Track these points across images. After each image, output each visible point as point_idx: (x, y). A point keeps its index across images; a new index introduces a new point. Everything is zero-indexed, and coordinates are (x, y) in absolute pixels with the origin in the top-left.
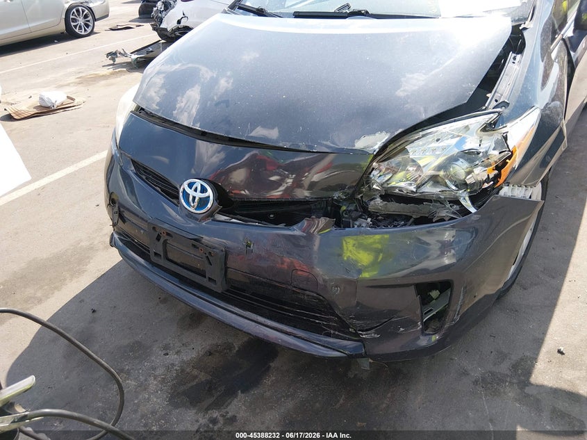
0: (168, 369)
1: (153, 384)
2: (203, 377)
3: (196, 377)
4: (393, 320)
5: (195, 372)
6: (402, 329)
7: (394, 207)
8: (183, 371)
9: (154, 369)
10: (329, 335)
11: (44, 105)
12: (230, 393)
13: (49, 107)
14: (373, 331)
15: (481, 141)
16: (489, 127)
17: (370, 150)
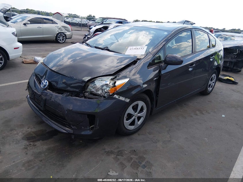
0: (26, 131)
1: (20, 134)
2: (34, 135)
3: (32, 135)
4: (80, 124)
5: (33, 134)
6: (83, 128)
7: (91, 96)
8: (30, 133)
9: (23, 131)
10: (66, 127)
11: (35, 60)
12: (39, 140)
13: (36, 62)
14: (75, 126)
15: (110, 82)
16: (112, 79)
17: (85, 80)
